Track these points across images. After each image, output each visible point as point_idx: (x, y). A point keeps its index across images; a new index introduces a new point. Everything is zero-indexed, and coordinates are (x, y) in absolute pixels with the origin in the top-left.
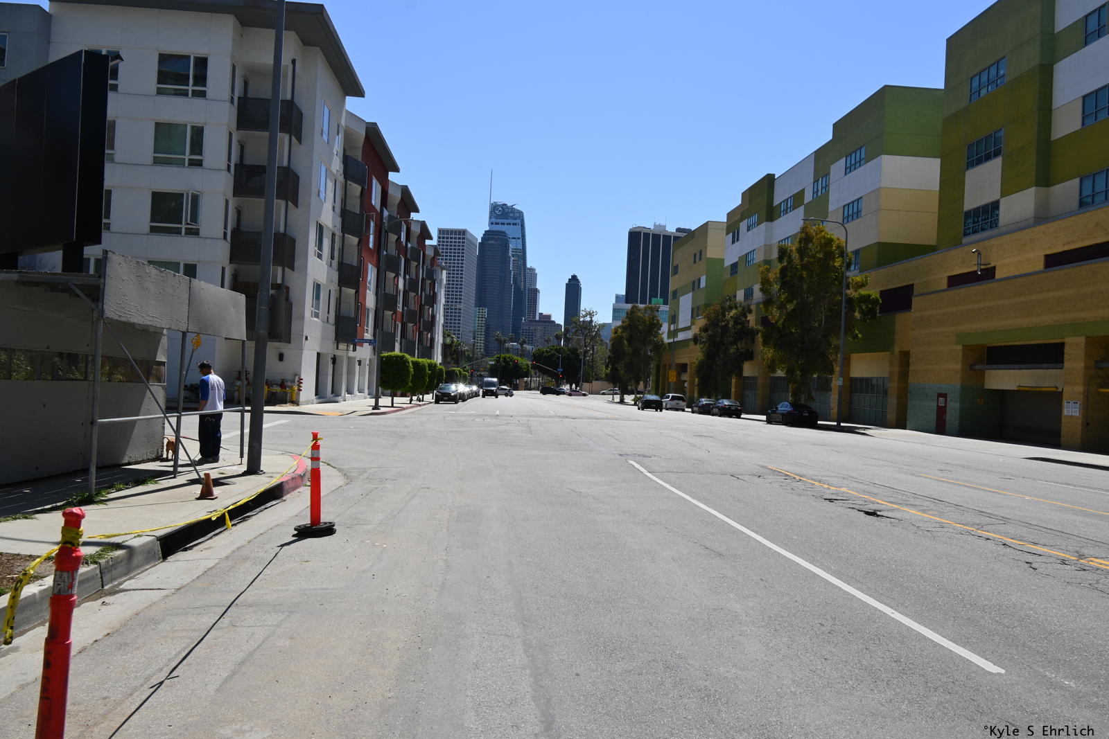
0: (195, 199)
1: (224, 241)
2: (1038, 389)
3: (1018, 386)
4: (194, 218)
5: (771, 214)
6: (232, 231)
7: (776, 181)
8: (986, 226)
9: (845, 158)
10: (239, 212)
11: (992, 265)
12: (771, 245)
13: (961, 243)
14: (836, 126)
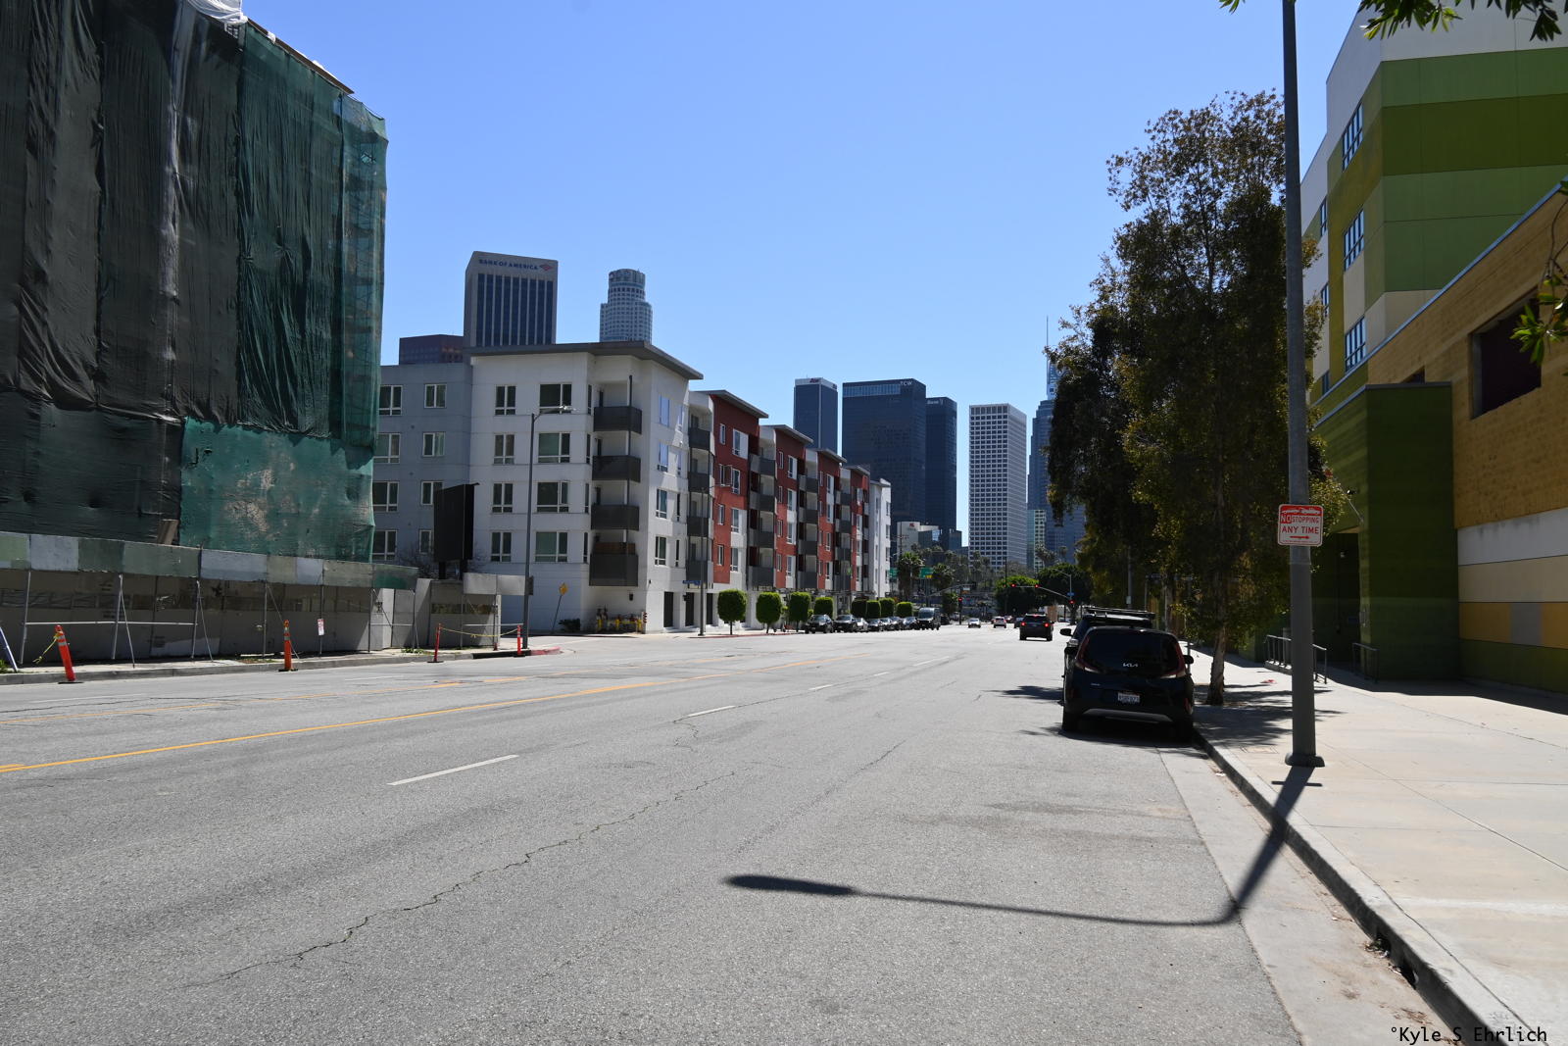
0: (565, 486)
1: (586, 515)
4: (565, 500)
6: (593, 507)
10: (598, 490)
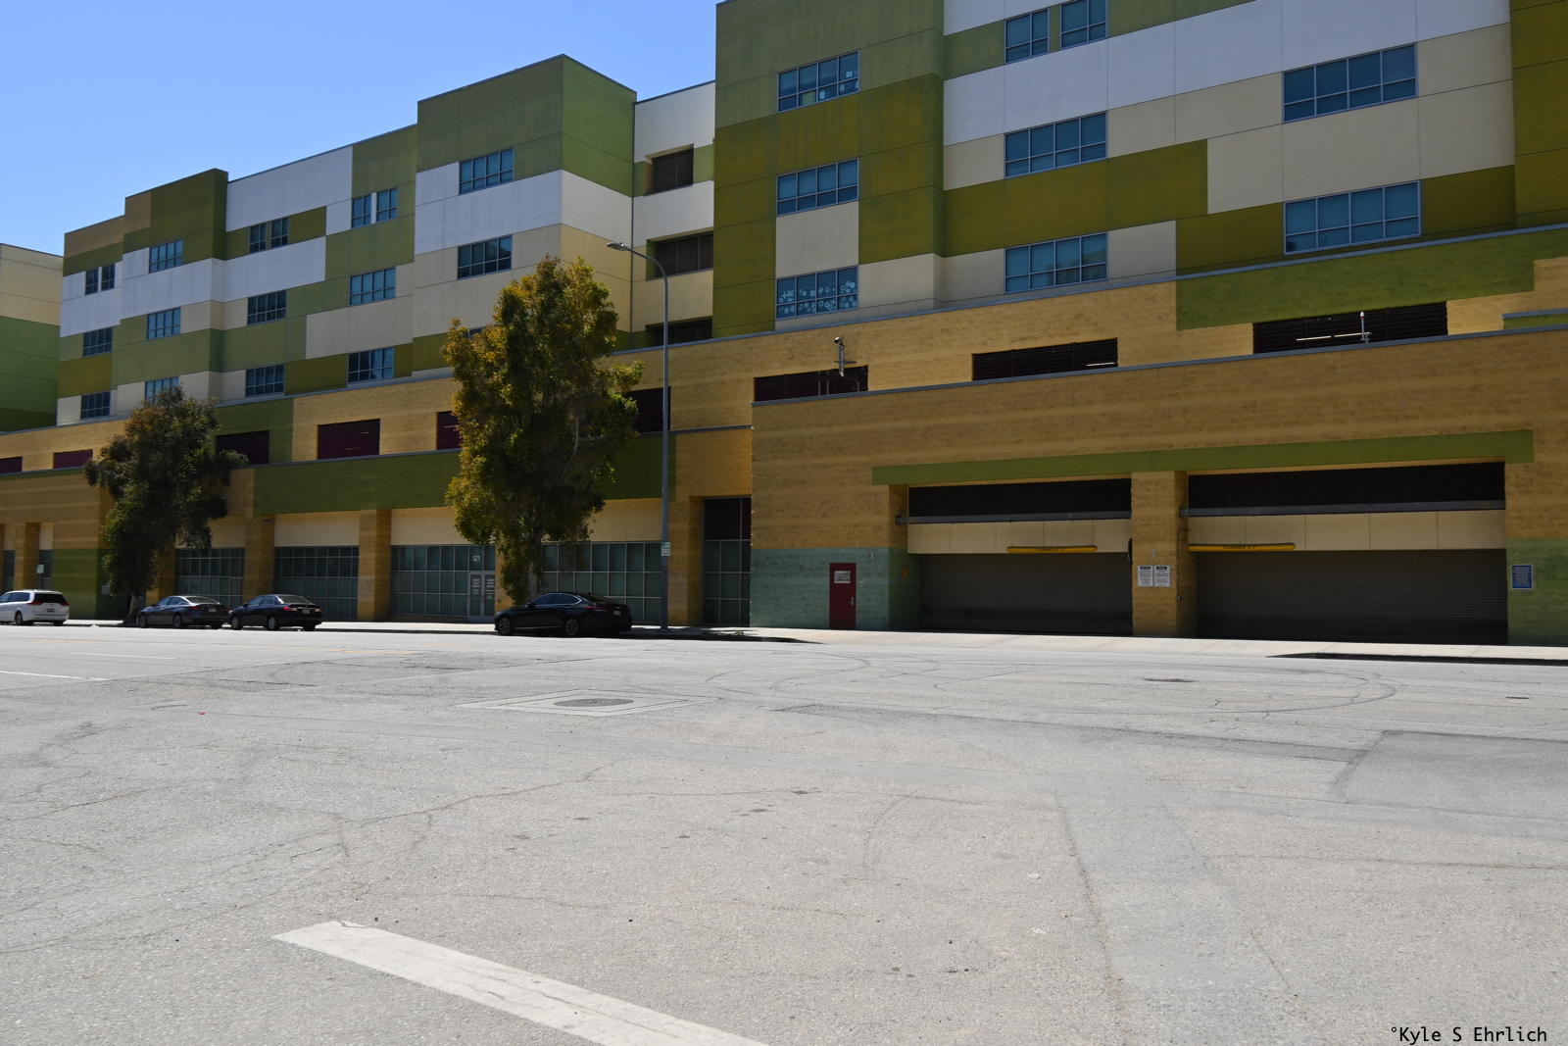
2: (1056, 551)
3: (1010, 547)
5: (224, 246)
7: (229, 186)
8: (828, 305)
9: (457, 164)
11: (860, 363)
12: (223, 303)
13: (774, 329)
14: (424, 106)
